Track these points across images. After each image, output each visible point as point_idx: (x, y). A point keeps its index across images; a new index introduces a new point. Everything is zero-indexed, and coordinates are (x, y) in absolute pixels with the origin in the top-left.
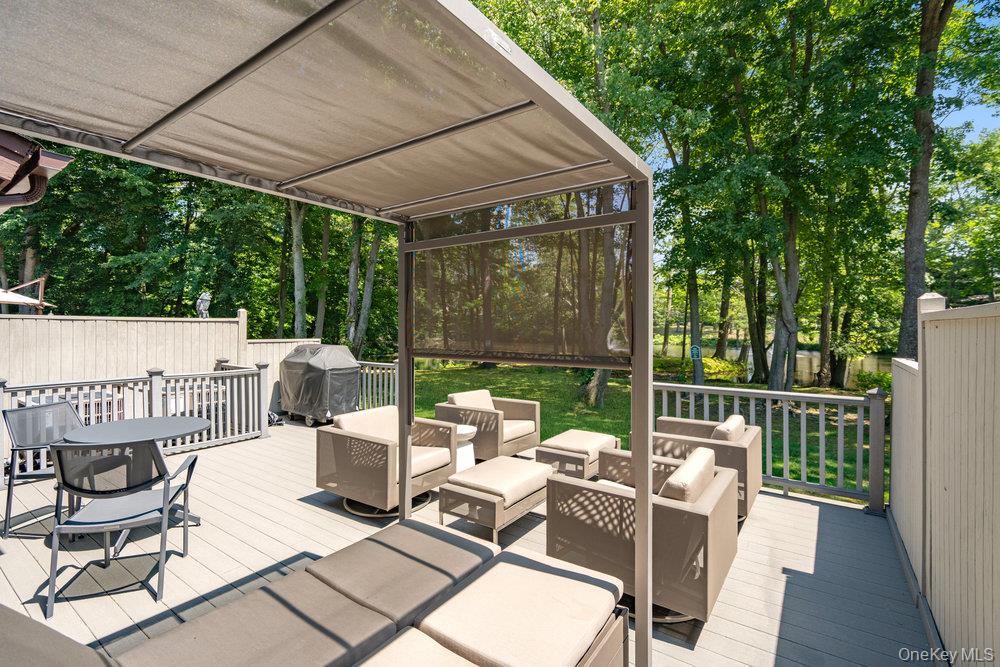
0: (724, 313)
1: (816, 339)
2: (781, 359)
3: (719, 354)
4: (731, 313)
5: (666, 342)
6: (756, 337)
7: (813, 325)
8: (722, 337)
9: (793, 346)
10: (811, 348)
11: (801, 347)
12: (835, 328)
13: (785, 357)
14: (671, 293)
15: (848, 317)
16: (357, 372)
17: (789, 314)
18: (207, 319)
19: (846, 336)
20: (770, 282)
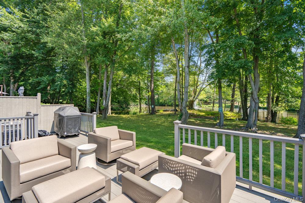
0: (233, 96)
1: (266, 106)
2: (252, 112)
3: (231, 110)
4: (235, 96)
5: (213, 106)
6: (244, 104)
7: (265, 101)
8: (232, 105)
9: (257, 108)
10: (264, 108)
11: (260, 108)
12: (273, 102)
13: (254, 111)
14: (215, 90)
15: (278, 98)
16: (79, 117)
17: (256, 96)
18: (22, 97)
19: (277, 105)
20: (249, 86)
